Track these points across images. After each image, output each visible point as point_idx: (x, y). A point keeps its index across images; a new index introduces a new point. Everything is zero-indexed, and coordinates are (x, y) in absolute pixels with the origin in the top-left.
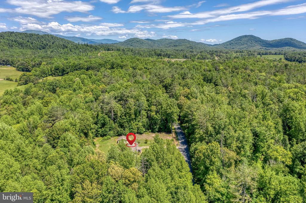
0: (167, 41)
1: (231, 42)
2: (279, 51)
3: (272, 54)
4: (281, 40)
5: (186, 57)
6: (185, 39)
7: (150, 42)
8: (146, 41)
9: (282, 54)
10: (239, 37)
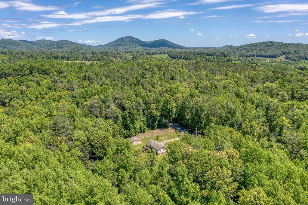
0: (46, 42)
1: (114, 43)
2: (160, 51)
3: (158, 54)
4: (157, 41)
5: (87, 59)
6: (67, 41)
7: (26, 44)
8: (21, 42)
9: (165, 54)
10: (120, 39)
